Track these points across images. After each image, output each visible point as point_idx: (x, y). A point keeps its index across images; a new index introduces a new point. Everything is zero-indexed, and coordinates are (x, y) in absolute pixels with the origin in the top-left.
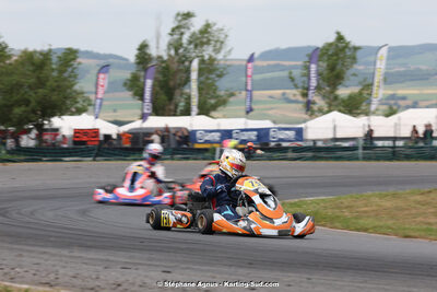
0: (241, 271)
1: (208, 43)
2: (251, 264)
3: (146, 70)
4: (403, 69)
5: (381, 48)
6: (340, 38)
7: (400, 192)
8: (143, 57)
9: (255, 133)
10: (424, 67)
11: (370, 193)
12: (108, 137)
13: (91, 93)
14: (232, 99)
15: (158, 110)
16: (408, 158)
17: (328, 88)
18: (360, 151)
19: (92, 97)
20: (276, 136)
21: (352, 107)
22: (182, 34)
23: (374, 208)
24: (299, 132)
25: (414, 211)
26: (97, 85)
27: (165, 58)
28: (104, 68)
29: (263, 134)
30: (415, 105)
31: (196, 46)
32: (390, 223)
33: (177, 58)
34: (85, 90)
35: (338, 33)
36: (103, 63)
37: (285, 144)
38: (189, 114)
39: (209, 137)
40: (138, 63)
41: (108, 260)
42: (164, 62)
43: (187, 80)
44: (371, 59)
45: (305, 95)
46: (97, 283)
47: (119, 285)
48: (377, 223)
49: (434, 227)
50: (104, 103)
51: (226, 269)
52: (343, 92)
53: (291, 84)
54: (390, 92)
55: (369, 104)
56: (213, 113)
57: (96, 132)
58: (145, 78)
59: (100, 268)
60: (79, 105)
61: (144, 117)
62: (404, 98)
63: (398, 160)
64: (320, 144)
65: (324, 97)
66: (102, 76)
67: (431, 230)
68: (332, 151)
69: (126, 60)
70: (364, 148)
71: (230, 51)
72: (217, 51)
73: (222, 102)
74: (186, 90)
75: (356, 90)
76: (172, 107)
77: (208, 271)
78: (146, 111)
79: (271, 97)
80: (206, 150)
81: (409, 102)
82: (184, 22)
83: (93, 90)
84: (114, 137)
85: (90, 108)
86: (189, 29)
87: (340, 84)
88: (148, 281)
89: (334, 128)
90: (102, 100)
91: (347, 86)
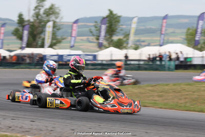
0: (68, 121)
1: (52, 14)
2: (72, 118)
3: (23, 26)
4: (143, 28)
5: (134, 18)
6: (111, 12)
8: (21, 21)
10: (153, 27)
12: (4, 57)
14: (63, 41)
15: (29, 45)
16: (146, 69)
17: (108, 36)
21: (119, 45)
22: (40, 9)
24: (95, 56)
25: (148, 94)
27: (32, 20)
30: (149, 45)
31: (47, 16)
33: (38, 21)
35: (109, 10)
36: (3, 22)
37: (88, 62)
38: (43, 47)
40: (18, 23)
41: (5, 115)
42: (32, 22)
43: (43, 31)
44: (129, 23)
45: (98, 39)
47: (10, 127)
49: (157, 102)
50: (4, 41)
51: (60, 120)
52: (115, 38)
53: (91, 34)
54: (137, 38)
55: (128, 44)
56: (54, 47)
58: (23, 30)
61: (22, 48)
62: (144, 41)
63: (141, 70)
64: (104, 62)
65: (107, 40)
66: (3, 28)
67: (155, 103)
68: (110, 65)
69: (14, 21)
70: (125, 65)
71: (62, 18)
72: (57, 18)
73: (59, 42)
74: (42, 36)
75: (121, 37)
76: (35, 44)
77: (52, 121)
78: (23, 46)
79: (82, 40)
81: (146, 43)
82: (41, 4)
84: (8, 57)
86: (42, 6)
87: (114, 34)
88: (24, 125)
89: (111, 55)
90: (3, 40)
91: (117, 36)
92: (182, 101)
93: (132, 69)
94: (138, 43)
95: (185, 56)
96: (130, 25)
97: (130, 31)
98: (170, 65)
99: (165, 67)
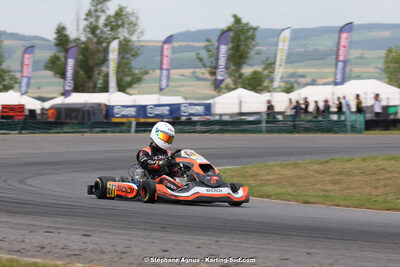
0: (155, 234)
1: (122, 25)
2: (163, 228)
3: (67, 51)
4: (301, 50)
5: (283, 30)
6: (238, 20)
7: (299, 162)
8: (62, 40)
9: (168, 108)
10: (319, 48)
11: (272, 163)
12: (32, 112)
13: (17, 71)
14: (146, 77)
15: (79, 88)
16: (307, 130)
17: (233, 67)
18: (264, 125)
19: (18, 75)
20: (186, 111)
21: (255, 84)
22: (98, 18)
23: (277, 176)
24: (208, 107)
25: (313, 179)
26: (22, 64)
27: (83, 39)
28: (29, 49)
29: (175, 109)
30: (313, 83)
31: (112, 29)
32: (291, 190)
33: (95, 40)
34: (12, 68)
35: (235, 16)
36: (28, 44)
37: (195, 118)
38: (107, 91)
39: (126, 112)
40: (57, 45)
41: (32, 225)
42: (83, 43)
43: (105, 60)
44: (273, 40)
45: (213, 73)
46: (23, 246)
47: (43, 248)
48: (279, 190)
49: (331, 194)
50: (32, 81)
51: (140, 233)
52: (247, 71)
53: (200, 64)
54: (291, 71)
55: (272, 81)
56: (129, 90)
57: (21, 108)
58: (66, 59)
59: (26, 232)
60: (6, 83)
61: (65, 94)
62: (303, 76)
63: (298, 132)
64: (226, 118)
65: (230, 75)
66: (27, 56)
67: (327, 196)
68: (238, 124)
69: (49, 41)
70: (267, 122)
71: (142, 32)
72: (132, 33)
73: (137, 80)
74: (104, 69)
75: (259, 68)
76: (91, 85)
77: (125, 234)
78: (67, 88)
79: (182, 75)
80: (122, 124)
81: (308, 80)
82: (99, 7)
83: (19, 68)
84: (39, 112)
85: (17, 86)
86: (103, 11)
87: (244, 63)
88: (69, 244)
89: (240, 103)
90: (29, 78)
91: (251, 65)
92: (378, 192)
93: (280, 131)
94: (293, 80)
95: (384, 103)
96: (277, 44)
97: (275, 57)
98: (355, 121)
99: (345, 126)
